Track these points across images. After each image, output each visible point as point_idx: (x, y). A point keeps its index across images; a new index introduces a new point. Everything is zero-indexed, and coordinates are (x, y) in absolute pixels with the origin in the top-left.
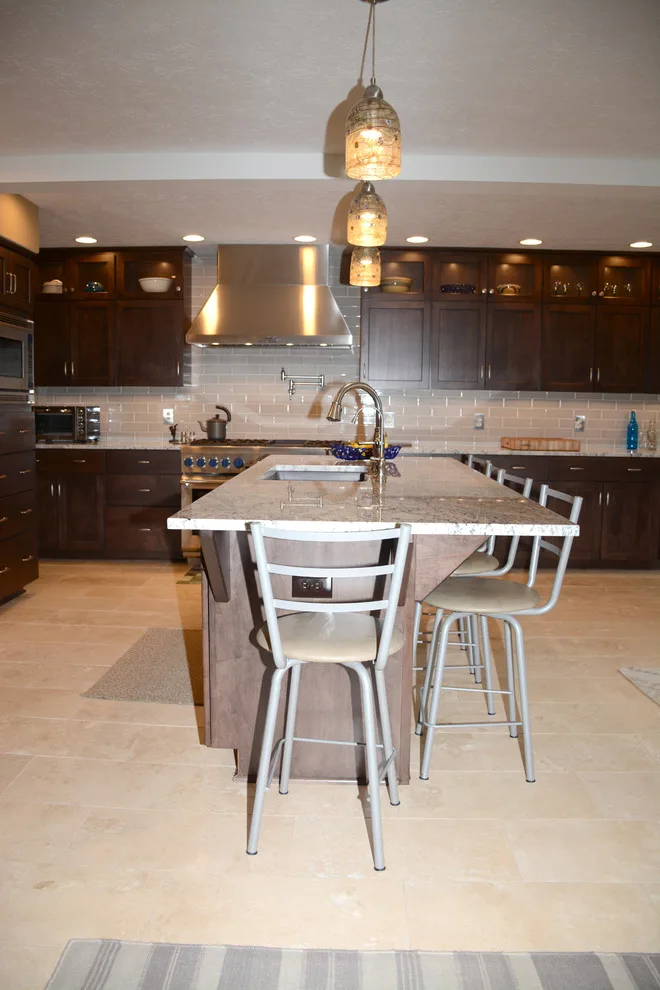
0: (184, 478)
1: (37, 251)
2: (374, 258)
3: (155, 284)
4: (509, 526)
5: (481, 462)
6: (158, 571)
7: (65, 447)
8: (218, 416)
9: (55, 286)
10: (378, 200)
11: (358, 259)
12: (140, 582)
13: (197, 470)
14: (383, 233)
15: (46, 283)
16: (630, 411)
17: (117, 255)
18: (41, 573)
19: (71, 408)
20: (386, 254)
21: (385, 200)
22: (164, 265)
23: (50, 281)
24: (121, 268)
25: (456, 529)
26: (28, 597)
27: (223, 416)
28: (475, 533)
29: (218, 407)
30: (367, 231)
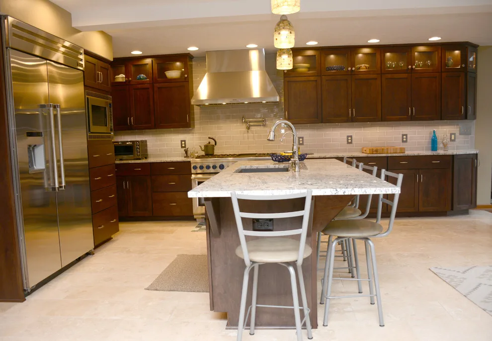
0: (193, 176)
1: (112, 60)
2: (289, 54)
3: (173, 74)
4: (364, 189)
5: (351, 160)
6: (181, 226)
7: (130, 162)
8: (209, 143)
9: (121, 77)
10: (289, 24)
11: (280, 56)
12: (172, 232)
13: (199, 171)
14: (293, 41)
15: (117, 76)
16: (432, 130)
17: (153, 59)
18: (120, 229)
19: (133, 142)
20: (296, 52)
21: (293, 23)
22: (178, 64)
23: (118, 75)
24: (155, 66)
25: (336, 192)
26: (114, 241)
27: (213, 142)
28: (346, 194)
29: (209, 138)
30: (285, 40)
